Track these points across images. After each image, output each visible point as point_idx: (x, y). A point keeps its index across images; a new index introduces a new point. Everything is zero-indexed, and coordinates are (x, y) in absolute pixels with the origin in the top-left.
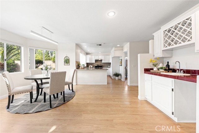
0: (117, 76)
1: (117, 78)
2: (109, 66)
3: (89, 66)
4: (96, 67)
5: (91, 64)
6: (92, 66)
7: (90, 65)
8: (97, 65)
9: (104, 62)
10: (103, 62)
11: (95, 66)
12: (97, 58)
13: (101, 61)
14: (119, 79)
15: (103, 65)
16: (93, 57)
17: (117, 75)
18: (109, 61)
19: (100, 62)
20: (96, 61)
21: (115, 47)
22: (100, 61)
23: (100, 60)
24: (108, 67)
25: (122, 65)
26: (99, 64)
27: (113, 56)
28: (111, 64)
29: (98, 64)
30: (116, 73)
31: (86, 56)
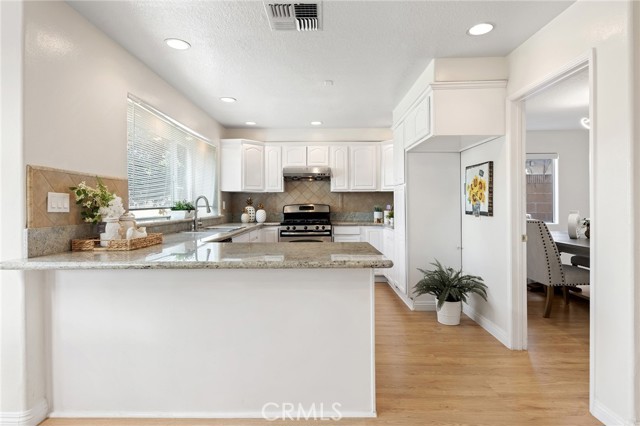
0: (451, 299)
1: (447, 314)
2: (377, 215)
3: (244, 217)
4: (289, 219)
5: (261, 200)
6: (261, 215)
7: (249, 208)
8: (296, 210)
9: (344, 188)
10: (337, 185)
11: (287, 216)
12: (297, 162)
13: (325, 178)
14: (465, 322)
15: (337, 204)
16: (271, 151)
17: (446, 286)
18: (378, 183)
19: (316, 186)
20: (291, 180)
21: (444, 57)
22: (316, 178)
23: (316, 171)
24: (370, 222)
25: (490, 213)
26: (310, 197)
27: (411, 141)
28: (391, 202)
29: (302, 201)
30: (441, 272)
31: (221, 144)
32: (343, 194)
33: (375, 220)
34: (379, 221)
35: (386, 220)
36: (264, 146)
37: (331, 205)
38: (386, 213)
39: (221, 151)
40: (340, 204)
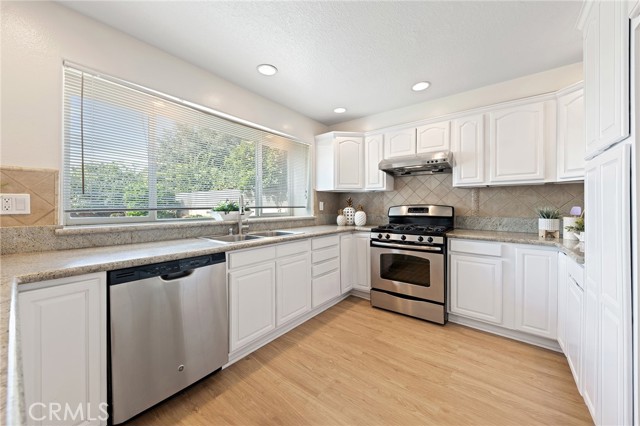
7: (348, 210)
8: (404, 212)
9: (478, 180)
12: (404, 149)
15: (467, 206)
16: (372, 142)
18: (549, 167)
19: (434, 181)
26: (425, 196)
31: (316, 141)
32: (478, 189)
33: (542, 234)
34: (550, 235)
35: (568, 235)
36: (364, 137)
37: (457, 206)
38: (568, 222)
39: (316, 148)
40: (473, 205)
